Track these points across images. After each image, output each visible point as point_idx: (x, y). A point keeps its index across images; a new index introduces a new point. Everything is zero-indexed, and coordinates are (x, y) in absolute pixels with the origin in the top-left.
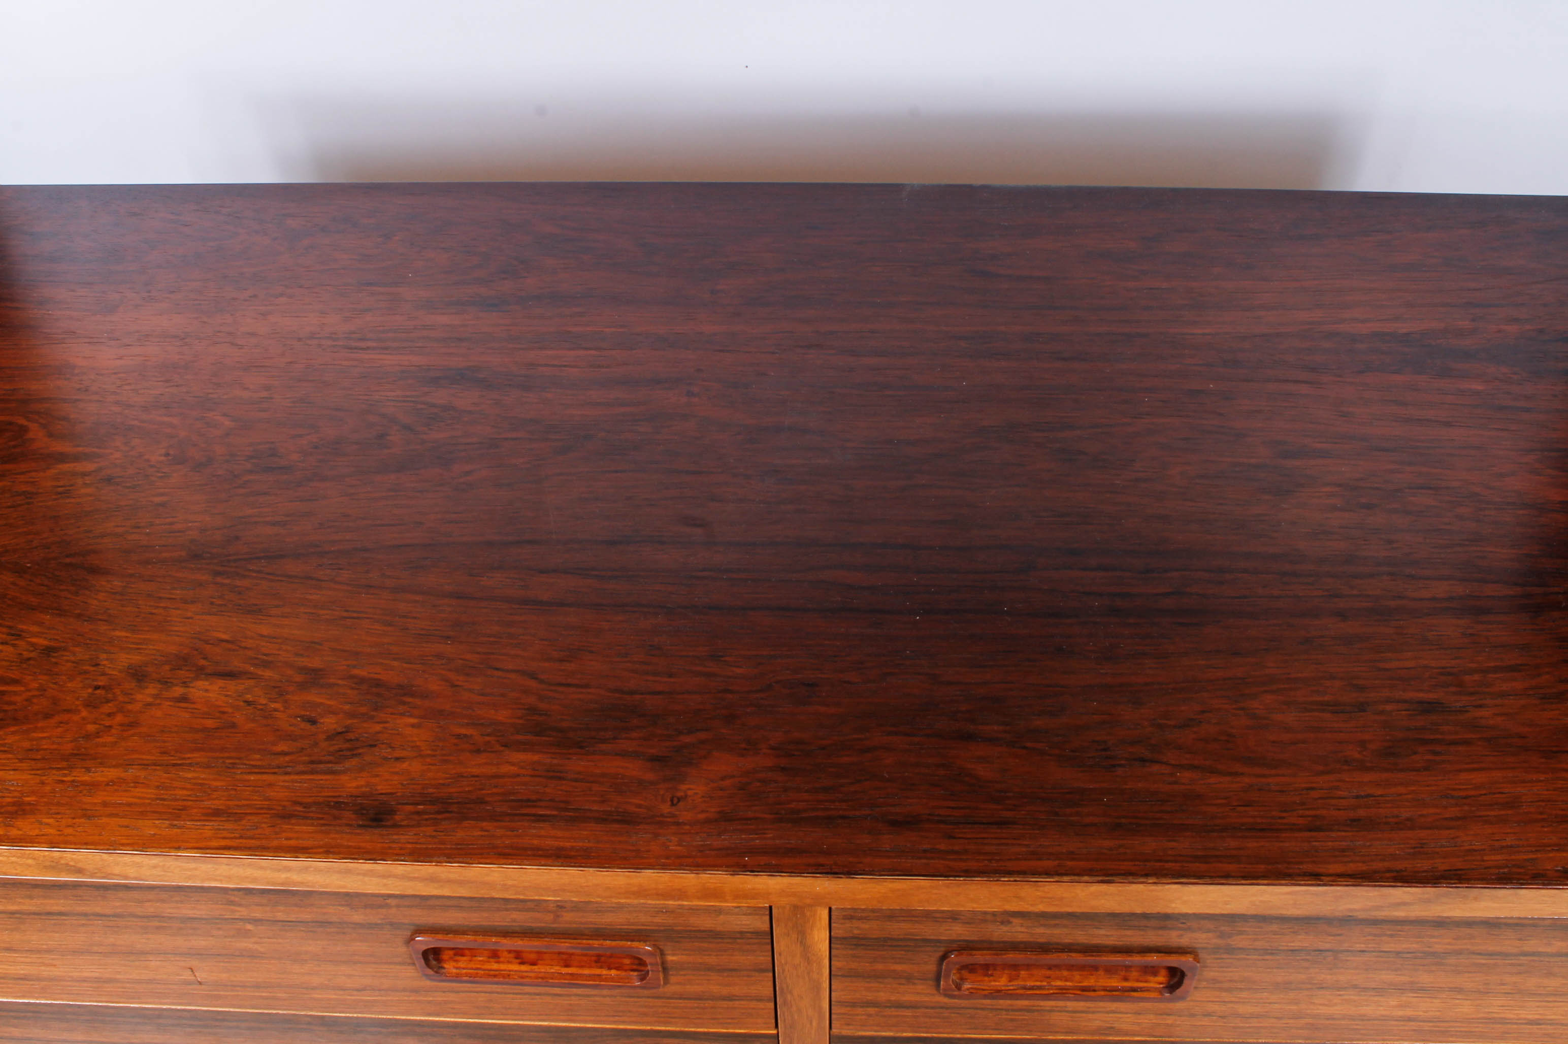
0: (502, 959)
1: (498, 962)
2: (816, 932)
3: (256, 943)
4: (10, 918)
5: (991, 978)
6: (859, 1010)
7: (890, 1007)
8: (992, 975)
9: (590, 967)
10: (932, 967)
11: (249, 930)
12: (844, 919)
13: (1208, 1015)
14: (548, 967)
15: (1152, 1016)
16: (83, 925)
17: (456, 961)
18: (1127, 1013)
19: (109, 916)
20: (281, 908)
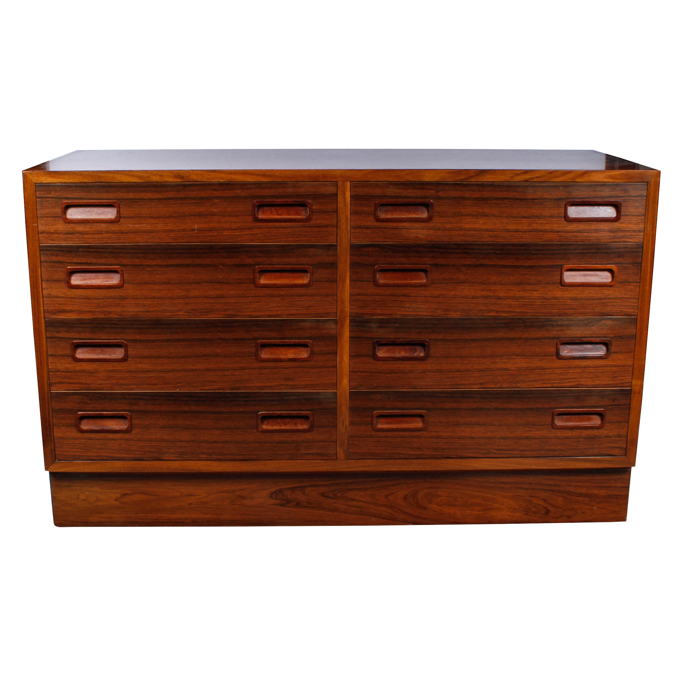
2: (347, 193)
3: (216, 208)
4: (158, 201)
6: (357, 231)
7: (364, 228)
10: (373, 208)
13: (439, 229)
15: (425, 230)
16: (175, 203)
18: (420, 229)
19: (183, 198)
20: (226, 191)
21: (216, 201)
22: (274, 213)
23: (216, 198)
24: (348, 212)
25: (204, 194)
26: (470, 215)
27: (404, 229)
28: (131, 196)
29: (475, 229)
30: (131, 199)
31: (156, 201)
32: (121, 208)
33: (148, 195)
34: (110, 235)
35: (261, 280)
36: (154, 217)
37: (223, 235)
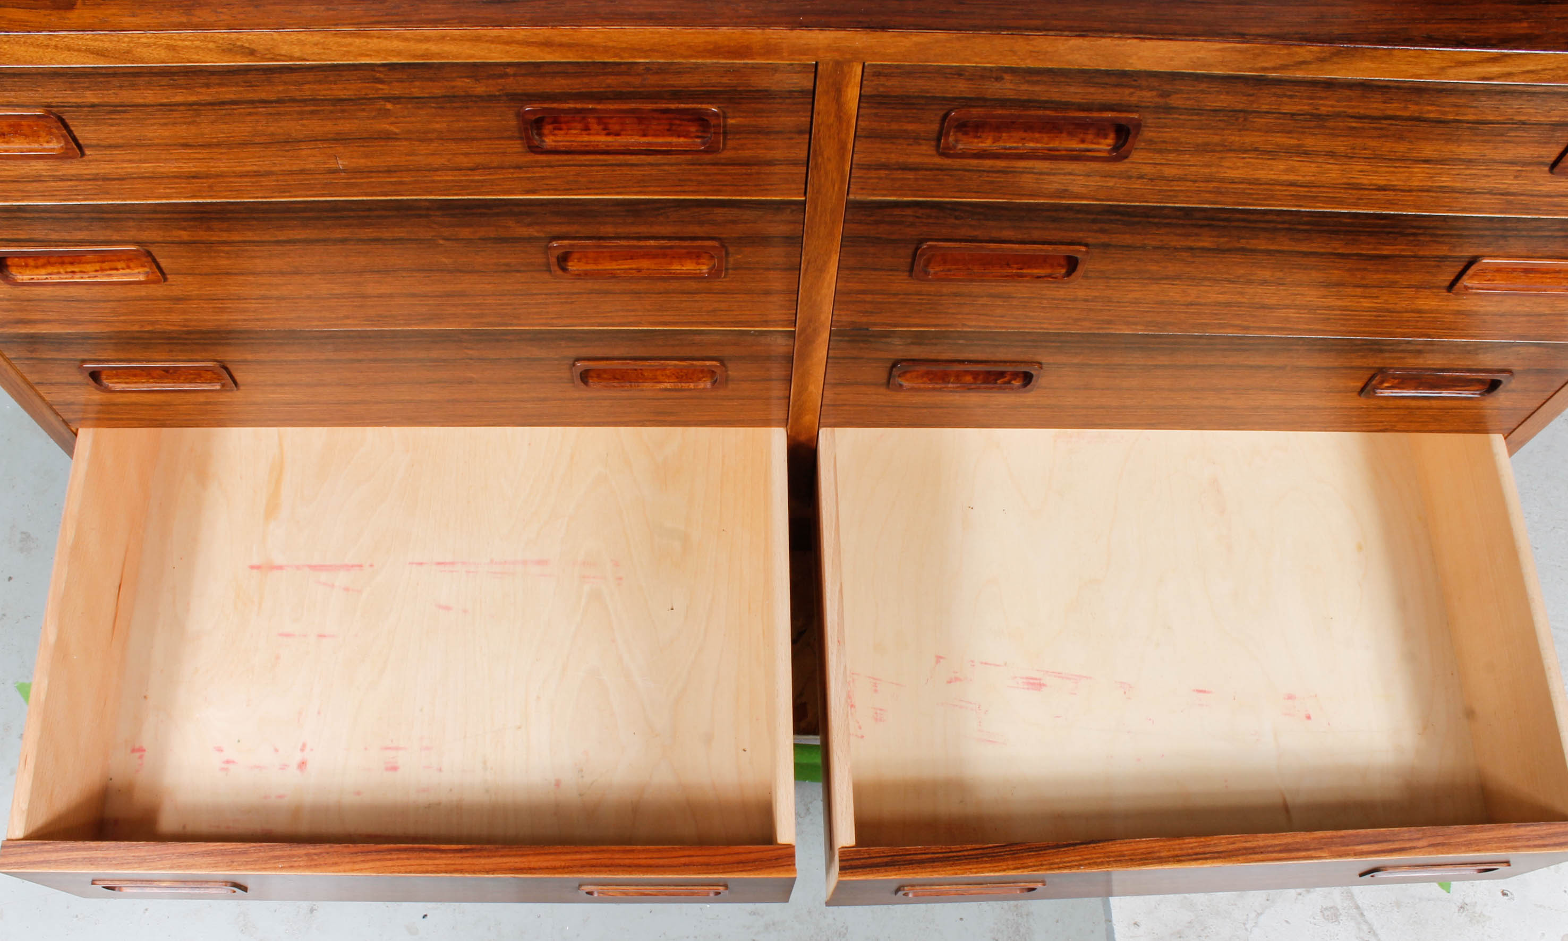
0: (591, 132)
1: (588, 134)
2: (849, 90)
3: (392, 124)
4: (189, 110)
5: (980, 140)
6: (873, 174)
7: (897, 169)
8: (980, 137)
9: (663, 136)
10: (935, 127)
11: (389, 110)
12: (873, 76)
13: (1141, 177)
14: (629, 137)
15: (1098, 179)
16: (250, 114)
17: (554, 135)
18: (1080, 175)
19: (271, 102)
20: (417, 84)
21: (389, 106)
22: (595, 127)
23: (387, 99)
24: (848, 134)
25: (340, 90)
26: (1256, 150)
27: (1029, 173)
28: (91, 97)
29: (1258, 179)
30: (93, 106)
31: (182, 108)
32: (75, 126)
33: (149, 96)
34: (70, 183)
35: (570, 264)
36: (194, 146)
37: (434, 181)
